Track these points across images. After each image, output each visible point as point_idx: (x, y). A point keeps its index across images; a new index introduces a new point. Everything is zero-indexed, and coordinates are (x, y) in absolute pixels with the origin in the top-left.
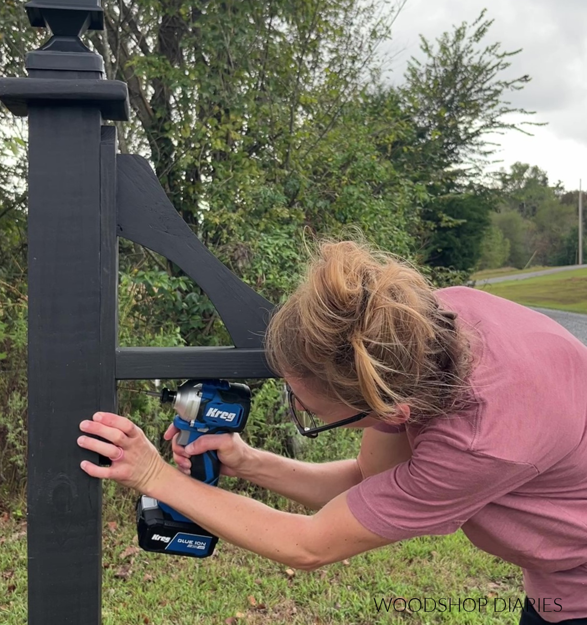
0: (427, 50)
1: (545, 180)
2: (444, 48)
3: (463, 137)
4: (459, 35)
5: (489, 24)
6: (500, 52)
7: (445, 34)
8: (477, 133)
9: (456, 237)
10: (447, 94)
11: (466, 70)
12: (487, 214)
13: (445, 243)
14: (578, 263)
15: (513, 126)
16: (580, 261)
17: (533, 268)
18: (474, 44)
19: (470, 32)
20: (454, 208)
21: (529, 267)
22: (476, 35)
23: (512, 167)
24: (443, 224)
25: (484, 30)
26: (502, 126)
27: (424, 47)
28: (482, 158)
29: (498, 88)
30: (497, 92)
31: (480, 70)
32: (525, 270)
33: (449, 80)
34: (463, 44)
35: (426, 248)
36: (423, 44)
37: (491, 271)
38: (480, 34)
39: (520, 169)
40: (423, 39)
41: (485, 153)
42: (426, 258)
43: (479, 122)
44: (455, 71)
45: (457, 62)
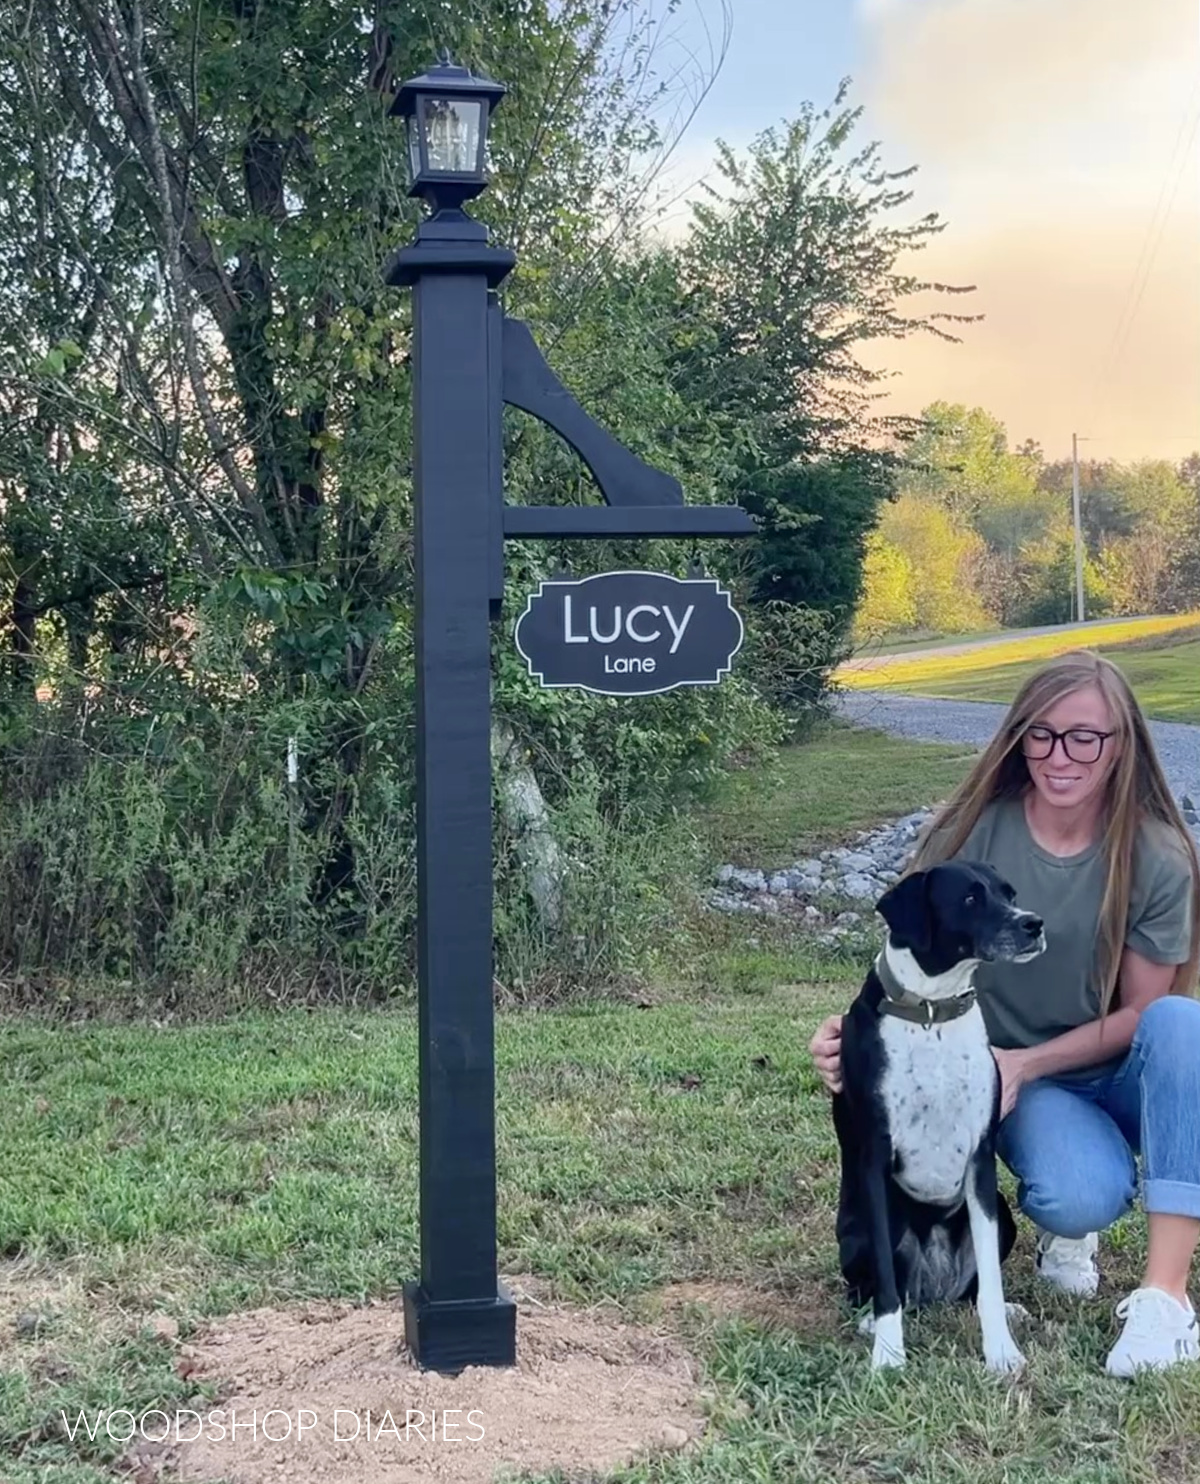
0: (732, 171)
1: (999, 440)
2: (767, 167)
4: (798, 135)
5: (857, 114)
7: (766, 134)
8: (838, 342)
9: (811, 547)
12: (872, 505)
13: (790, 561)
14: (1076, 621)
15: (918, 324)
16: (1081, 617)
18: (829, 153)
19: (820, 131)
20: (803, 490)
22: (831, 138)
24: (779, 526)
25: (846, 127)
27: (726, 165)
29: (883, 243)
31: (838, 211)
33: (780, 230)
34: (807, 154)
35: (749, 572)
36: (720, 156)
38: (836, 137)
40: (722, 149)
42: (750, 593)
43: (850, 316)
44: (792, 211)
45: (795, 191)
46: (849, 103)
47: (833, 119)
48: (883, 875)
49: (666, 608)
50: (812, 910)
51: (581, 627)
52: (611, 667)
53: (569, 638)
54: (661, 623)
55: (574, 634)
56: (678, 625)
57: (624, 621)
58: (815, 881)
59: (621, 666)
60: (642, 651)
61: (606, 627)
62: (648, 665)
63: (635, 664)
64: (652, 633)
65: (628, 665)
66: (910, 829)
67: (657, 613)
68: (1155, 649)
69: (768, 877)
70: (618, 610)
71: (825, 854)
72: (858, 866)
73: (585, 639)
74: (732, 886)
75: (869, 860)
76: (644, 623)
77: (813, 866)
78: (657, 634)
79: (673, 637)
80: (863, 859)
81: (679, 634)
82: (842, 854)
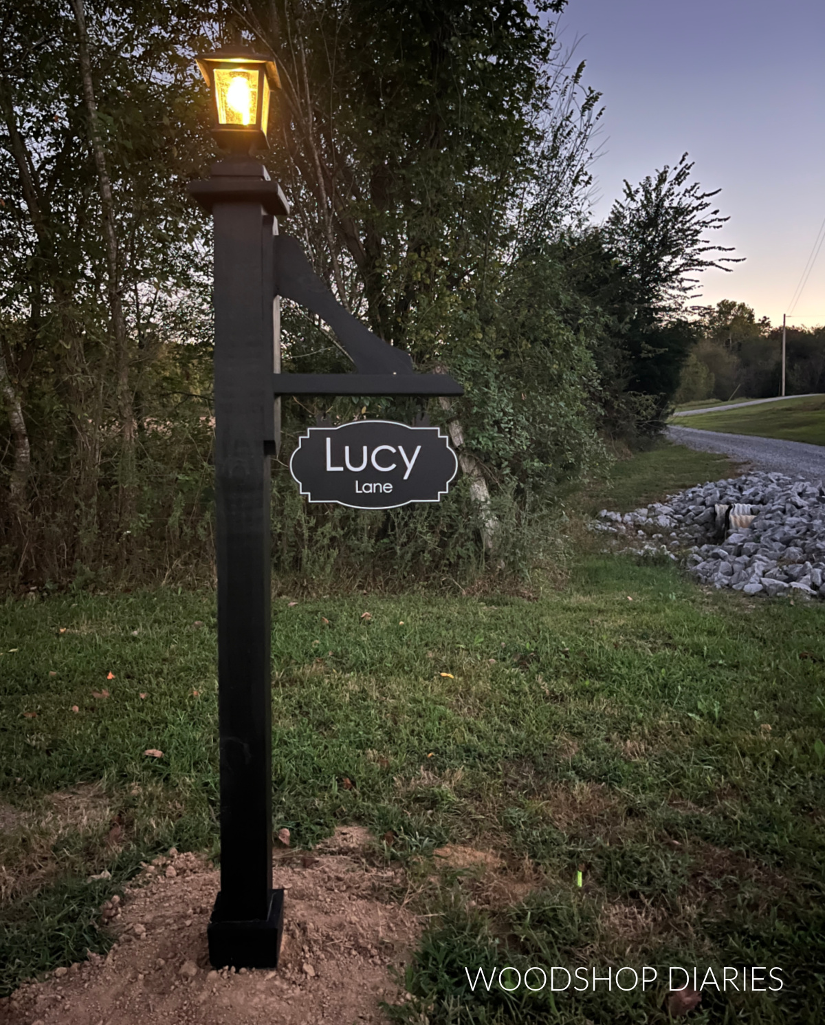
0: (630, 194)
1: (751, 316)
2: (647, 193)
3: (664, 275)
4: (662, 179)
5: (690, 167)
6: (699, 194)
7: (648, 178)
8: (677, 272)
9: (657, 367)
10: (650, 235)
11: (667, 213)
12: (687, 347)
14: (781, 395)
15: (712, 264)
16: (784, 393)
17: (737, 400)
18: (676, 187)
19: (671, 176)
20: (655, 338)
21: (733, 399)
22: (676, 179)
23: (719, 305)
24: (643, 355)
25: (685, 173)
26: (701, 263)
27: (628, 192)
28: (682, 293)
29: (697, 227)
30: (697, 232)
31: (680, 211)
32: (729, 402)
33: (652, 222)
34: (665, 188)
36: (625, 187)
37: (696, 403)
38: (679, 179)
39: (726, 307)
40: (627, 184)
41: (685, 290)
43: (679, 261)
44: (657, 214)
45: (659, 205)
46: (688, 161)
47: (678, 171)
48: (676, 516)
49: (400, 448)
50: (640, 532)
51: (338, 460)
52: (360, 489)
53: (329, 468)
54: (397, 458)
55: (332, 465)
56: (410, 460)
57: (370, 457)
58: (644, 519)
59: (367, 488)
60: (383, 478)
61: (356, 461)
62: (387, 488)
63: (378, 487)
64: (390, 465)
65: (372, 488)
66: (690, 495)
67: (394, 450)
68: (816, 409)
69: (622, 515)
70: (365, 448)
71: (650, 506)
72: (665, 512)
73: (341, 469)
74: (607, 519)
75: (670, 509)
76: (384, 458)
77: (644, 511)
78: (394, 466)
79: (405, 468)
80: (667, 509)
81: (410, 466)
82: (657, 505)
